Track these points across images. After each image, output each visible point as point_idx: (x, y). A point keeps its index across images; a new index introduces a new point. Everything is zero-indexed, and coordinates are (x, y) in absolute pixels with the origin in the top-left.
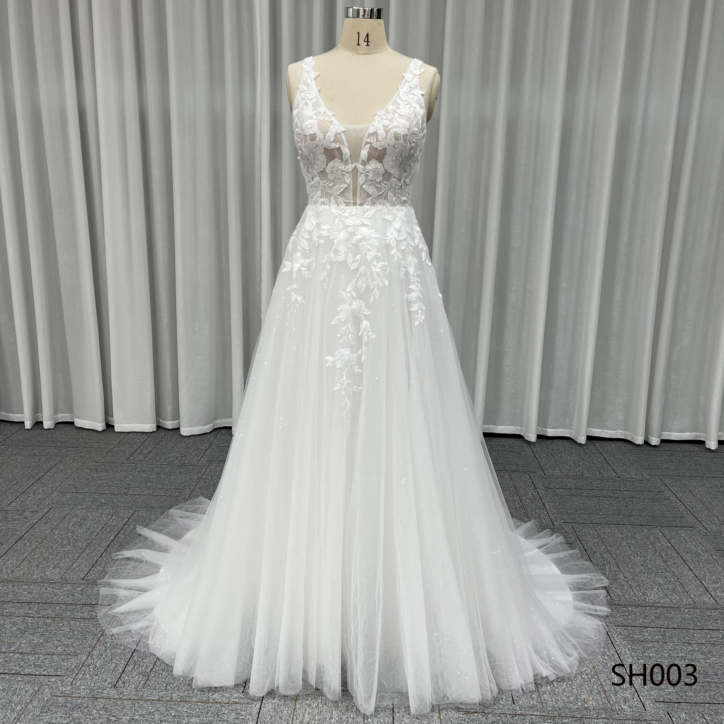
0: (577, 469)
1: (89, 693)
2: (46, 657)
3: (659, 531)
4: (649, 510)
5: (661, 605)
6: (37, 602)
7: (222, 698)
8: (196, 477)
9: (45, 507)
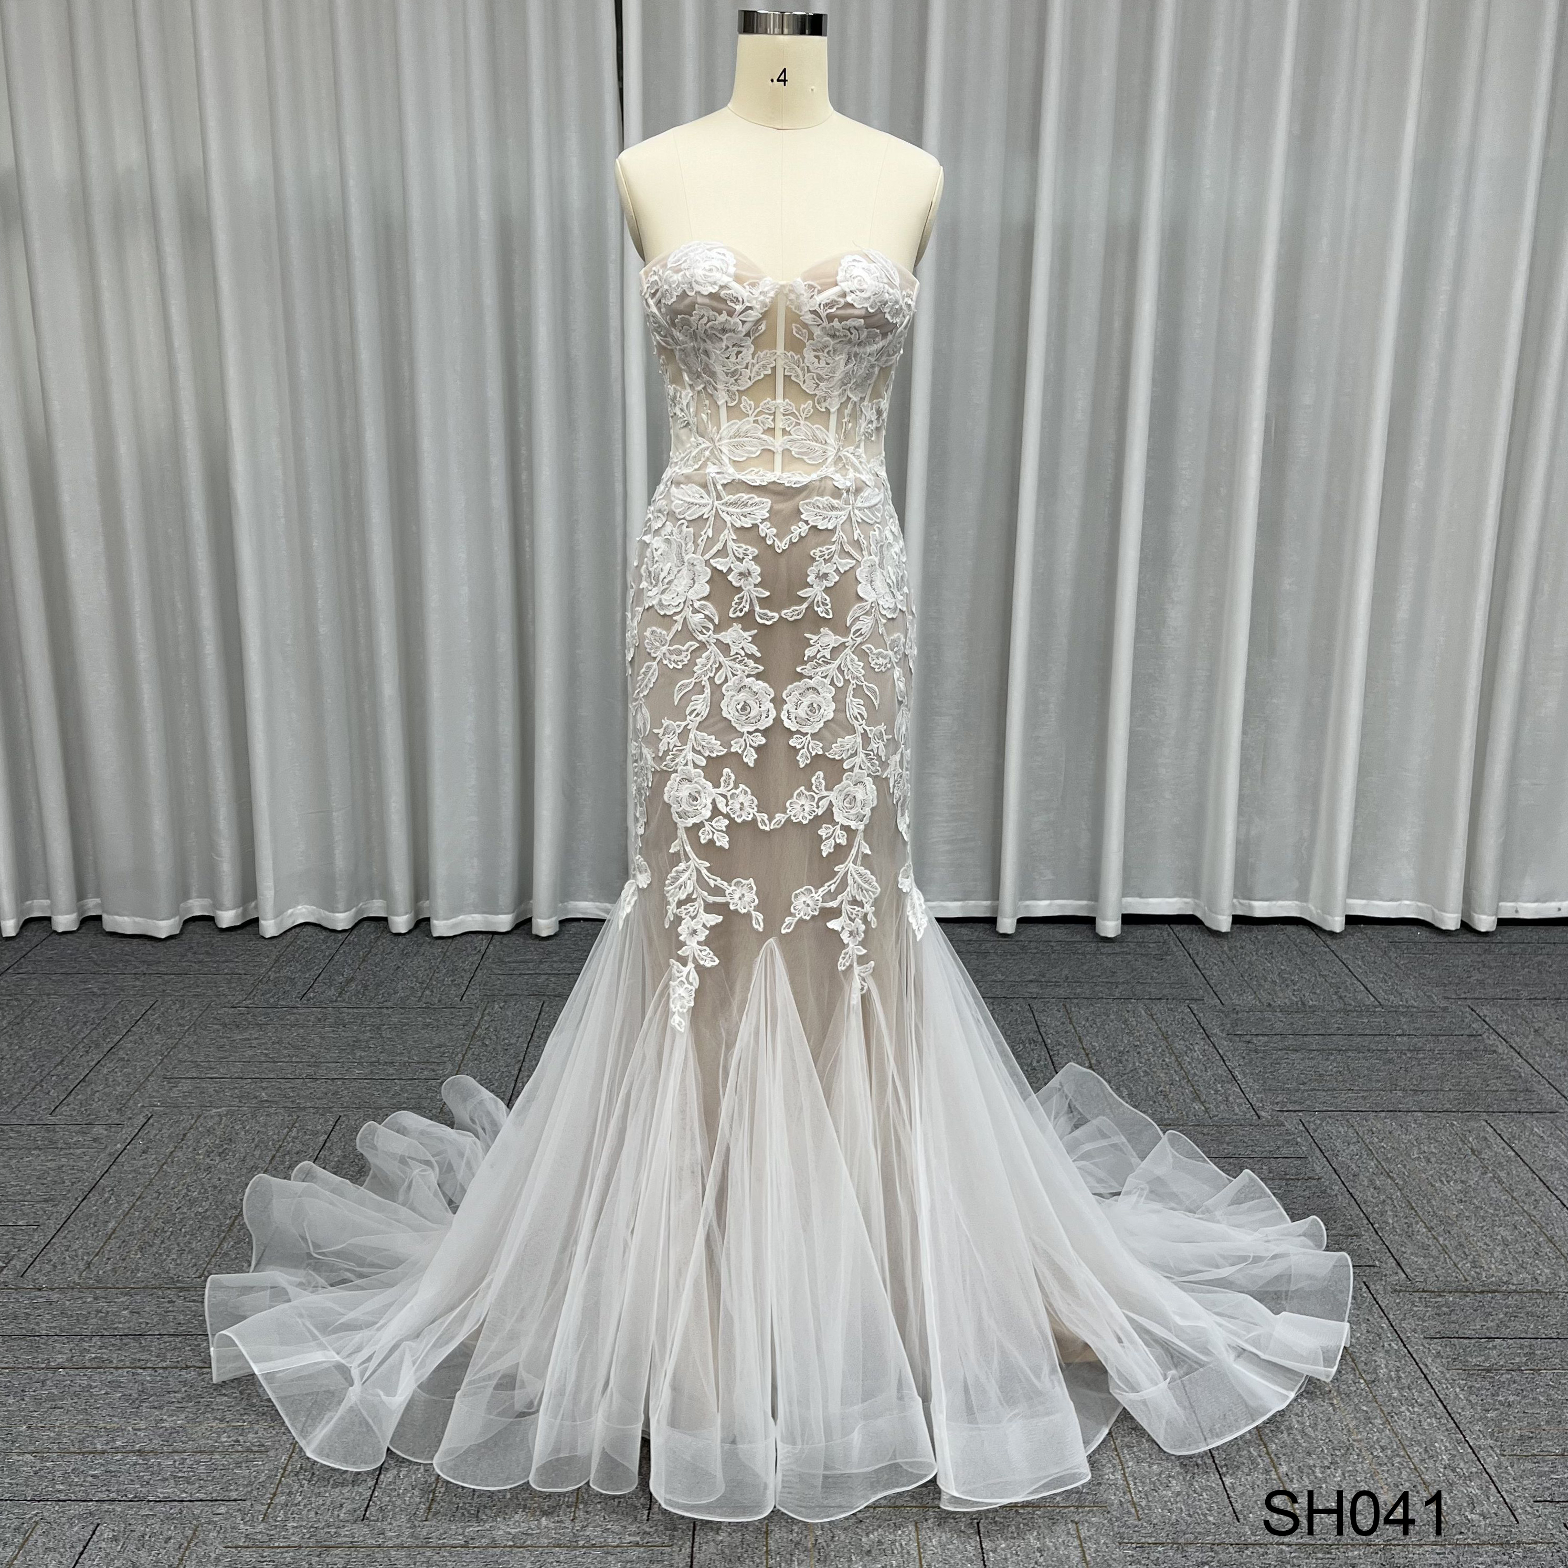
0: (1289, 992)
1: (308, 1536)
2: (197, 1458)
3: (1484, 1123)
4: (1456, 1077)
5: (1514, 1287)
6: (157, 1333)
7: (605, 1535)
8: (462, 1034)
9: (137, 1114)
